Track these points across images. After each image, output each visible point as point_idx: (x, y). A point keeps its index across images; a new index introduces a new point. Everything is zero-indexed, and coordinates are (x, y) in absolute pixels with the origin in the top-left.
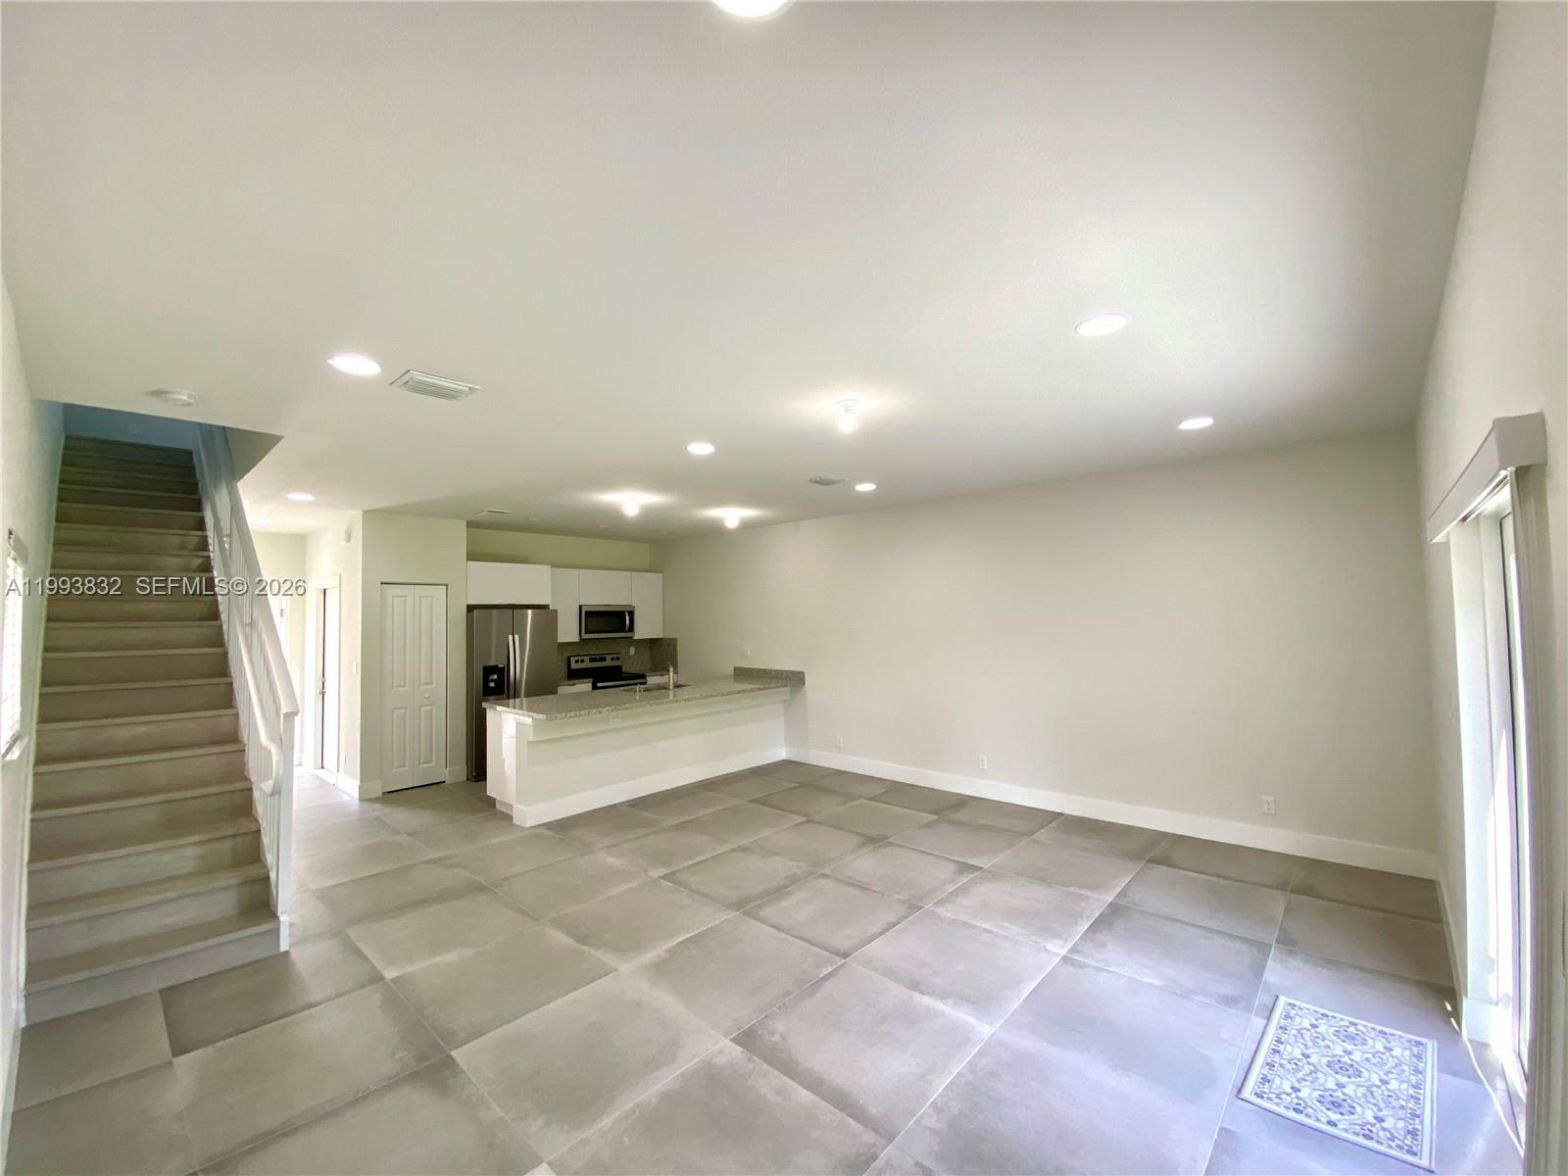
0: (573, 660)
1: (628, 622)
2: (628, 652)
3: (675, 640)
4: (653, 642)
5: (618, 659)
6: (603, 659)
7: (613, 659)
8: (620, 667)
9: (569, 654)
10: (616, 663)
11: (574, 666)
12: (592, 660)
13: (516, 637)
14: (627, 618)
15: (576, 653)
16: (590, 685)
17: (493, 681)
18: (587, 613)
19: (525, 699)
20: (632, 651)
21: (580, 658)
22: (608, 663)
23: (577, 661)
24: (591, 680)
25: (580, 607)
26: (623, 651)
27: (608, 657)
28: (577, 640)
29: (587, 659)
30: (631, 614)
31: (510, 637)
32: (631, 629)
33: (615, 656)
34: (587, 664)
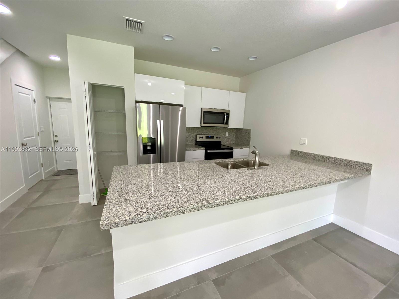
0: (198, 136)
1: (225, 119)
2: (225, 134)
3: (250, 130)
4: (237, 130)
5: (220, 138)
6: (213, 137)
7: (217, 138)
8: (220, 142)
9: (196, 134)
10: (218, 140)
11: (198, 140)
12: (207, 137)
13: (162, 122)
14: (226, 117)
15: (200, 133)
16: (204, 151)
17: (149, 145)
18: (204, 112)
19: (152, 165)
20: (227, 134)
21: (201, 136)
22: (215, 139)
23: (200, 138)
24: (205, 148)
25: (201, 109)
26: (222, 134)
27: (215, 137)
28: (199, 126)
29: (204, 137)
30: (228, 114)
31: (158, 121)
32: (227, 123)
33: (218, 136)
34: (205, 139)
